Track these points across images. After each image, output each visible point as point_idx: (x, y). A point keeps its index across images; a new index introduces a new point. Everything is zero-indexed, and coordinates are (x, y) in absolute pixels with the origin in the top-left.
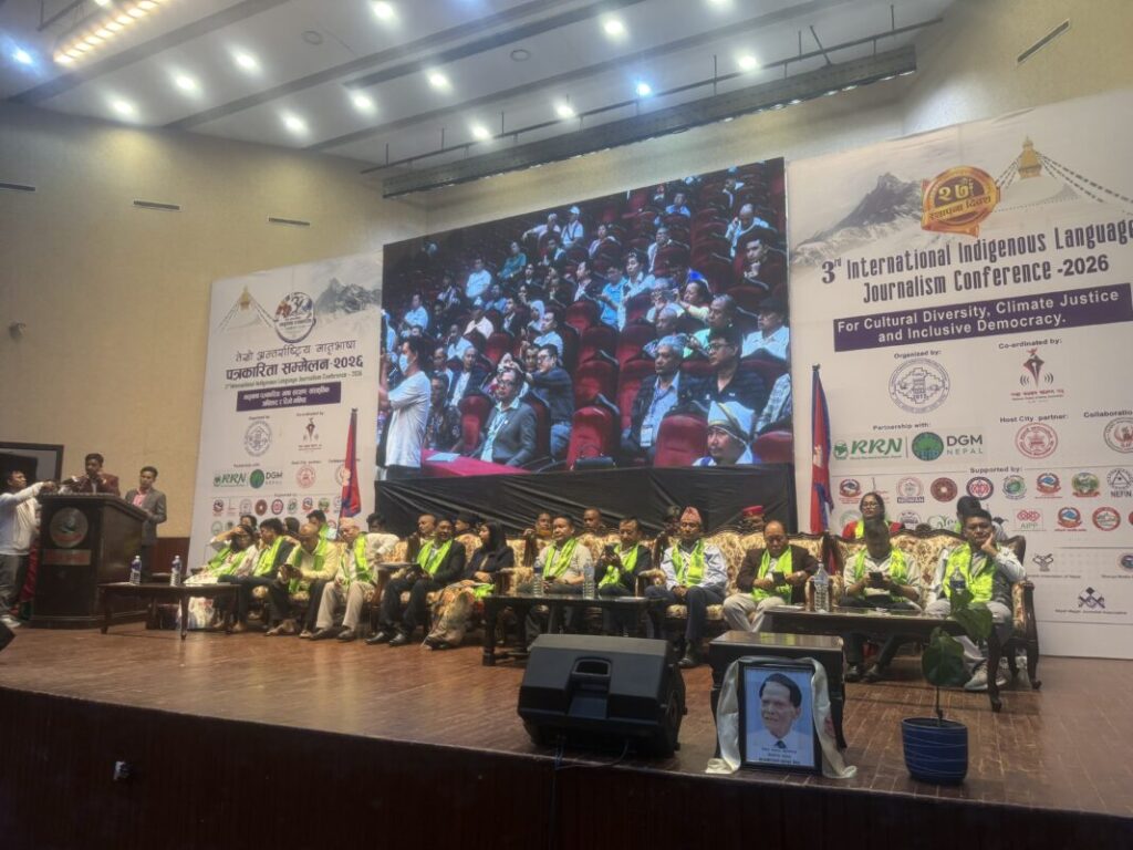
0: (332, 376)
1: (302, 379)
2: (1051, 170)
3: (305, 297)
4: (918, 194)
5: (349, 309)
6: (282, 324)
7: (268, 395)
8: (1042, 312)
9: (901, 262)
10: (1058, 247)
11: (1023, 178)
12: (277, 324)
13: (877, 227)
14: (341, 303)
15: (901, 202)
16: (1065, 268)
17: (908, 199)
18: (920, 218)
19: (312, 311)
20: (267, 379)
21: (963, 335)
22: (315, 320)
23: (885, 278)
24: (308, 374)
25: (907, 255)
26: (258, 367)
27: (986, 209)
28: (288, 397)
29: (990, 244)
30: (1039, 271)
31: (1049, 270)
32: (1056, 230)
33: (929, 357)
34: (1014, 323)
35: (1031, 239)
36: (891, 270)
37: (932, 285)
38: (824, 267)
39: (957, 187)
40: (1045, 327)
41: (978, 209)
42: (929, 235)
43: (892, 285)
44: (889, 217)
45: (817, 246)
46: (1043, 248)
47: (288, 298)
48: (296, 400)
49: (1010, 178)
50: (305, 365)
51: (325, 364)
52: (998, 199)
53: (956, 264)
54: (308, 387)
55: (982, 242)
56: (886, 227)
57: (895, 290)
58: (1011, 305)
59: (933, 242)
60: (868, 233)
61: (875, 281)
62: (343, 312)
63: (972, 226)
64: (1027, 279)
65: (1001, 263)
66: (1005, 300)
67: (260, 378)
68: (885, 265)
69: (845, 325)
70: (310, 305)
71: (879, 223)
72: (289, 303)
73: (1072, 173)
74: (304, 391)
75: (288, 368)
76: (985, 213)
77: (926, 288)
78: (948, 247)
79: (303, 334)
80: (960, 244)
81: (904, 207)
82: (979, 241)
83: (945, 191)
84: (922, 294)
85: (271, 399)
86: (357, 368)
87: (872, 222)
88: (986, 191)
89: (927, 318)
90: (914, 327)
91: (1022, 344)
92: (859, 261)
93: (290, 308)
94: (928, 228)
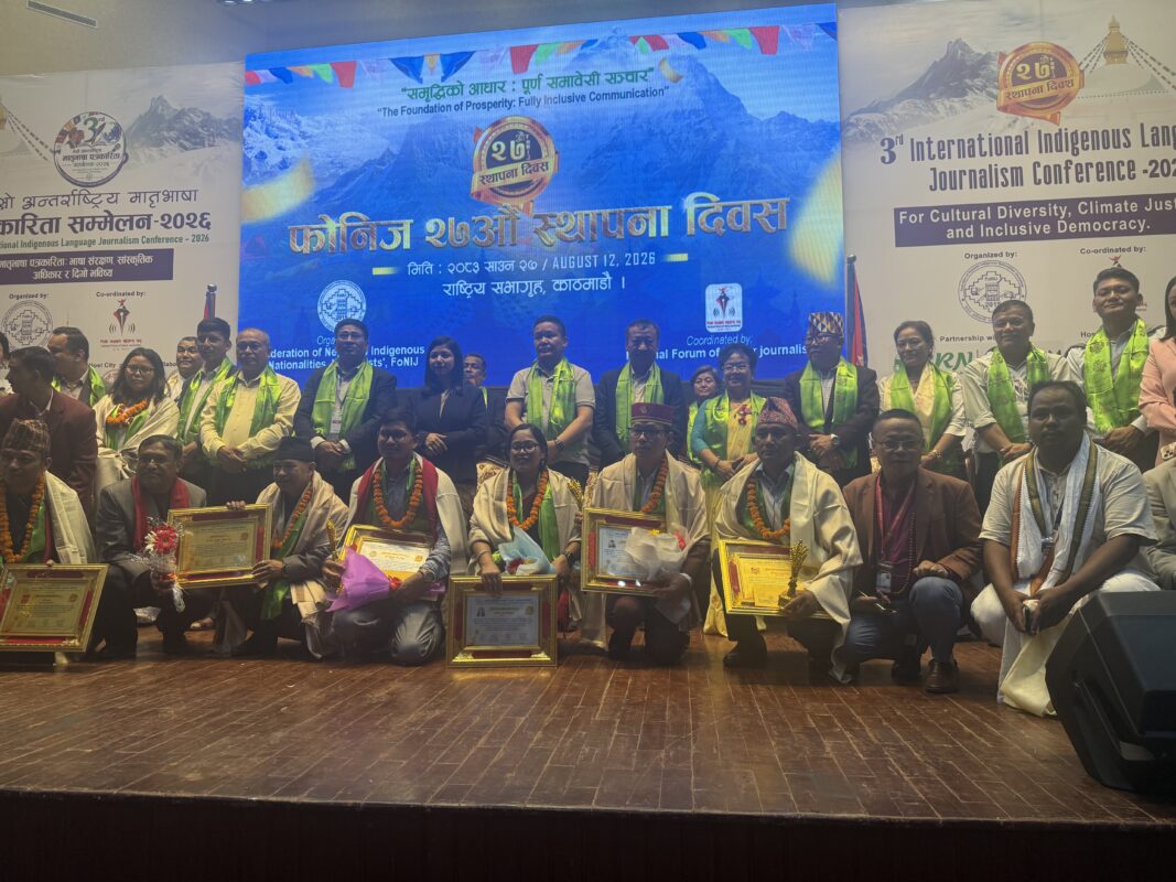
0: (158, 240)
1: (104, 242)
2: (1138, 58)
3: (107, 119)
4: (995, 69)
5: (187, 144)
6: (65, 158)
7: (46, 262)
8: (1127, 216)
9: (973, 146)
10: (1144, 145)
11: (1108, 63)
12: (59, 157)
13: (946, 102)
14: (172, 134)
15: (974, 75)
16: (1150, 169)
17: (982, 73)
18: (996, 97)
19: (121, 142)
20: (40, 238)
21: (1042, 237)
22: (126, 154)
23: (954, 164)
24: (115, 234)
25: (980, 139)
26: (23, 220)
27: (1068, 94)
28: (80, 267)
29: (1072, 134)
30: (1124, 170)
31: (1134, 170)
32: (1142, 125)
33: (1003, 259)
34: (1097, 226)
35: (1116, 132)
36: (961, 155)
37: (1008, 175)
38: (883, 144)
39: (1037, 65)
40: (1129, 233)
41: (1061, 93)
42: (1005, 117)
43: (962, 172)
44: (961, 92)
45: (875, 117)
46: (1128, 145)
47: (77, 119)
48: (97, 273)
49: (1093, 62)
50: (110, 221)
51: (145, 221)
52: (1082, 85)
53: (1034, 154)
54: (116, 254)
55: (1063, 132)
56: (956, 103)
57: (966, 179)
58: (1094, 205)
59: (1009, 125)
60: (935, 109)
61: (944, 166)
62: (175, 147)
63: (1053, 111)
64: (1111, 178)
65: (1084, 157)
66: (1087, 200)
67: (28, 236)
68: (954, 148)
69: (908, 215)
70: (116, 132)
71: (948, 98)
72: (80, 126)
73: (1159, 64)
74: (110, 259)
75: (78, 223)
76: (1068, 98)
77: (1001, 179)
78: (1026, 133)
79: (105, 174)
80: (1040, 132)
81: (978, 82)
82: (1060, 130)
83: (1024, 68)
84: (997, 186)
85: (49, 268)
86: (200, 231)
87: (941, 95)
88: (1069, 74)
89: (1002, 214)
90: (987, 223)
91: (1105, 251)
92: (925, 141)
93: (81, 134)
94: (1004, 109)
